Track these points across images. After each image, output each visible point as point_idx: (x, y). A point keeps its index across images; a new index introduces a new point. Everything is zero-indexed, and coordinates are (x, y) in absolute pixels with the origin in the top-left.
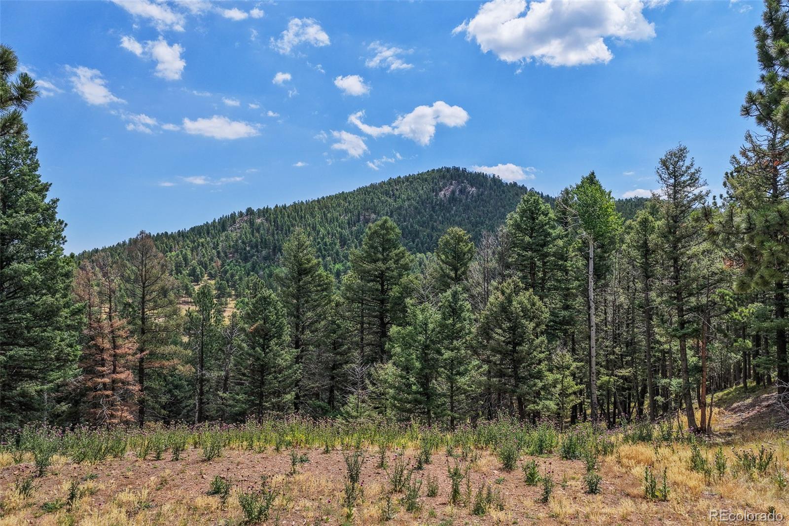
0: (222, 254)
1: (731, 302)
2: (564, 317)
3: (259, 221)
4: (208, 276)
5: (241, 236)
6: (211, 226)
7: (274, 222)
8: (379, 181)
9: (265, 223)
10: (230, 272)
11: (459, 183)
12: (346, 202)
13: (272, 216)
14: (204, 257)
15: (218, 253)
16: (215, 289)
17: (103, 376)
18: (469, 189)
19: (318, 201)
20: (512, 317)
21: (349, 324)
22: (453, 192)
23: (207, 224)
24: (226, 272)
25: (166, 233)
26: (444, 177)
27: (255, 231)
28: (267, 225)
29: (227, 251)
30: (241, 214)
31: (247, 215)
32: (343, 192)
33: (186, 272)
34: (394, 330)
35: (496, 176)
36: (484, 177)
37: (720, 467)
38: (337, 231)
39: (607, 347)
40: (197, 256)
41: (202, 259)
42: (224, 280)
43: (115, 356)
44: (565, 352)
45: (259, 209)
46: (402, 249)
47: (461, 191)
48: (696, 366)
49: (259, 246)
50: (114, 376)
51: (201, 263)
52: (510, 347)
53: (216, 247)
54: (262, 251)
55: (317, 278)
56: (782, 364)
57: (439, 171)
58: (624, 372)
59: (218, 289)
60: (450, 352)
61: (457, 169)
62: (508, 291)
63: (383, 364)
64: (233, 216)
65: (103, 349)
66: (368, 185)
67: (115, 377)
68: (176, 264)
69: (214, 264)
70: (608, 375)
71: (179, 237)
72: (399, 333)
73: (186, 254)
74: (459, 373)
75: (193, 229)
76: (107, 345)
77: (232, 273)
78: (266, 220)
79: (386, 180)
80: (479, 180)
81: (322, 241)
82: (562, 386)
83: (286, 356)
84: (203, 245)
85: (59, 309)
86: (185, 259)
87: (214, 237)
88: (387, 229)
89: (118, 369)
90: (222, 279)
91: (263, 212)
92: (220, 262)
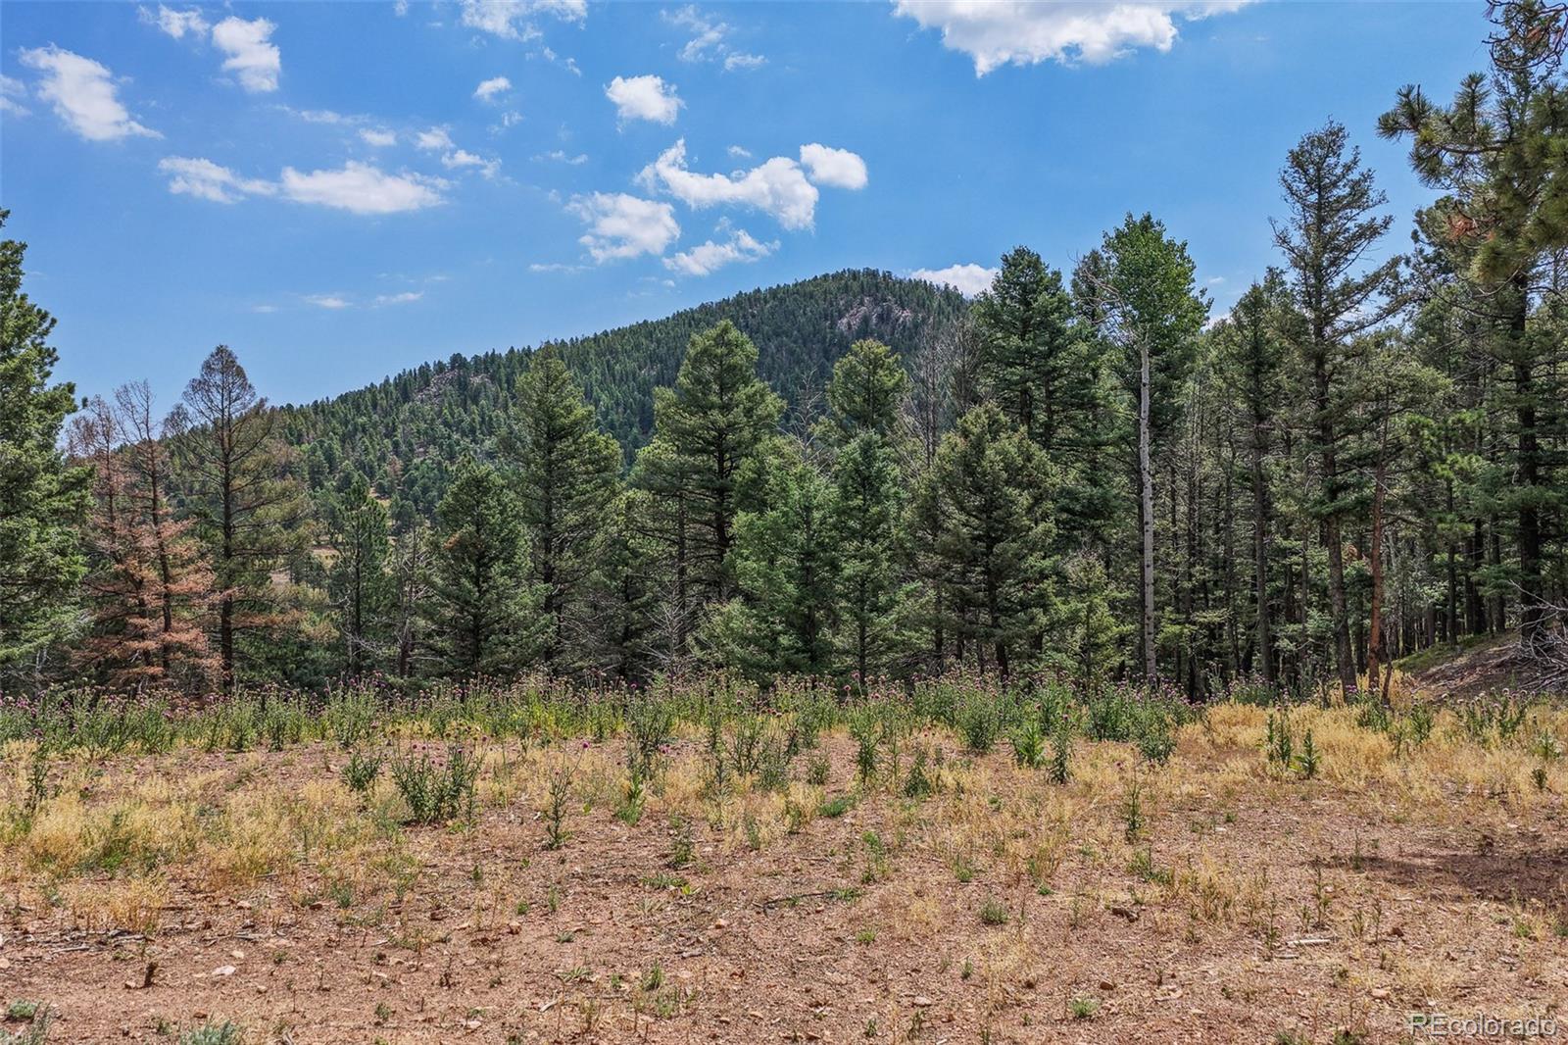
0: (403, 448)
1: (1432, 444)
2: (1090, 499)
3: (477, 380)
4: (376, 491)
5: (441, 411)
6: (380, 392)
7: (508, 382)
8: (717, 299)
9: (489, 384)
10: (420, 482)
11: (876, 302)
12: (652, 342)
13: (502, 370)
14: (367, 455)
15: (396, 445)
16: (392, 517)
17: (143, 637)
18: (897, 311)
19: (596, 339)
20: (986, 481)
21: (654, 548)
22: (866, 320)
23: (371, 389)
24: (412, 482)
25: (290, 406)
26: (846, 289)
27: (469, 402)
28: (493, 388)
29: (413, 441)
30: (440, 367)
31: (453, 368)
32: (645, 322)
33: (331, 484)
34: (740, 520)
35: (951, 287)
36: (929, 289)
37: (1420, 726)
38: (634, 399)
39: (1176, 565)
40: (353, 451)
41: (363, 458)
42: (407, 499)
43: (167, 596)
44: (1092, 560)
45: (476, 357)
46: (758, 385)
47: (880, 317)
48: (1362, 576)
49: (478, 432)
50: (167, 637)
51: (360, 466)
52: (981, 546)
53: (390, 433)
54: (483, 441)
55: (587, 445)
56: (1530, 578)
57: (837, 277)
58: (1212, 616)
59: (397, 516)
60: (857, 562)
61: (874, 274)
62: (976, 430)
63: (721, 603)
64: (424, 370)
65: (141, 582)
66: (696, 306)
67: (169, 638)
68: (311, 467)
69: (388, 468)
70: (1179, 624)
71: (316, 413)
72: (750, 525)
73: (330, 447)
74: (875, 608)
75: (343, 399)
76: (151, 574)
77: (424, 484)
78: (492, 378)
79: (732, 296)
80: (918, 294)
81: (605, 419)
82: (1088, 629)
83: (523, 600)
84: (364, 431)
85: (32, 474)
86: (330, 457)
87: (386, 414)
88: (728, 344)
89: (174, 624)
90: (404, 496)
91: (485, 361)
92: (399, 464)
